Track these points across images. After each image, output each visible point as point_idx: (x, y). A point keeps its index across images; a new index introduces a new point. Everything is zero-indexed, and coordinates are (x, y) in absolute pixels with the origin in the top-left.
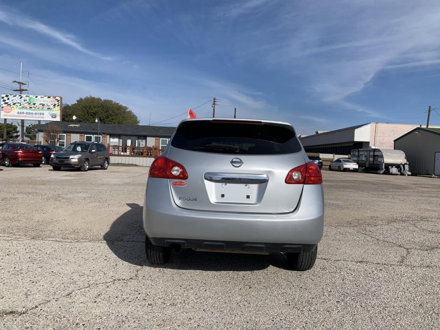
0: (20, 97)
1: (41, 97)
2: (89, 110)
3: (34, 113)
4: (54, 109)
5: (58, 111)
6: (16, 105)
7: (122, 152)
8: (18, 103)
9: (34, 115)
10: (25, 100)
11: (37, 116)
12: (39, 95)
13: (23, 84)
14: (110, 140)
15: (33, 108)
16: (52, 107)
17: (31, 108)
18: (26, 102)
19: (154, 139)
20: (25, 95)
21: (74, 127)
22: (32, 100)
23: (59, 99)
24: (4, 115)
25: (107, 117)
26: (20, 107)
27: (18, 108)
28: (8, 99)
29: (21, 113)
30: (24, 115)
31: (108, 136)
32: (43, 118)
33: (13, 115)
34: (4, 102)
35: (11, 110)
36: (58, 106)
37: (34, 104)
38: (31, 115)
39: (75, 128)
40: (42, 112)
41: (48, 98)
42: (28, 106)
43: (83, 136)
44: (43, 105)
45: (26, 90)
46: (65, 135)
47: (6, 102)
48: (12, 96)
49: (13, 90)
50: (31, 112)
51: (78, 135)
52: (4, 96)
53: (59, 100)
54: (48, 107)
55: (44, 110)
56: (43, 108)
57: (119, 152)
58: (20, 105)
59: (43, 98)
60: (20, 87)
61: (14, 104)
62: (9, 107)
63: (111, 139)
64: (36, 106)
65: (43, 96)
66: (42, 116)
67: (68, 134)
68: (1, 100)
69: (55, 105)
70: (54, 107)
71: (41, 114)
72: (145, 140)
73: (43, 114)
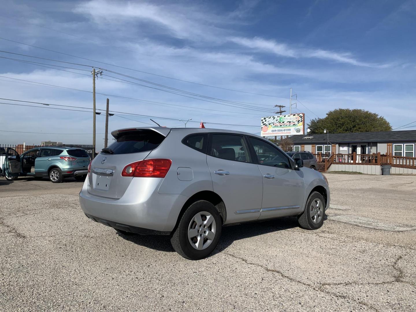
0: (273, 118)
1: (288, 116)
2: (337, 121)
3: (283, 130)
4: (298, 125)
5: (301, 126)
6: (270, 125)
7: (352, 160)
8: (272, 123)
9: (283, 132)
10: (276, 120)
11: (285, 132)
12: (287, 115)
13: (283, 107)
14: (339, 149)
15: (282, 126)
16: (296, 123)
17: (281, 126)
18: (277, 121)
19: (386, 145)
20: (277, 116)
21: (308, 138)
22: (282, 120)
23: (302, 115)
24: (263, 134)
25: (354, 127)
26: (274, 126)
27: (272, 127)
28: (266, 121)
29: (274, 131)
30: (276, 132)
31: (337, 145)
32: (290, 133)
33: (269, 133)
34: (263, 124)
35: (267, 129)
36: (301, 121)
37: (283, 122)
38: (281, 132)
39: (309, 140)
40: (289, 128)
41: (293, 116)
42: (279, 124)
43: (314, 146)
44: (290, 122)
45: (284, 111)
46: (300, 146)
47: (264, 123)
48: (268, 118)
49: (276, 113)
50: (281, 129)
51: (310, 146)
52: (263, 119)
53: (302, 117)
54: (294, 124)
55: (290, 127)
56: (290, 125)
57: (349, 160)
58: (274, 125)
59: (290, 116)
60: (280, 109)
61: (269, 124)
62: (266, 127)
63: (340, 147)
64: (285, 124)
65: (289, 115)
66: (289, 131)
67: (302, 145)
68: (261, 122)
69: (299, 121)
70: (299, 123)
71: (288, 130)
72: (376, 147)
73: (290, 130)
